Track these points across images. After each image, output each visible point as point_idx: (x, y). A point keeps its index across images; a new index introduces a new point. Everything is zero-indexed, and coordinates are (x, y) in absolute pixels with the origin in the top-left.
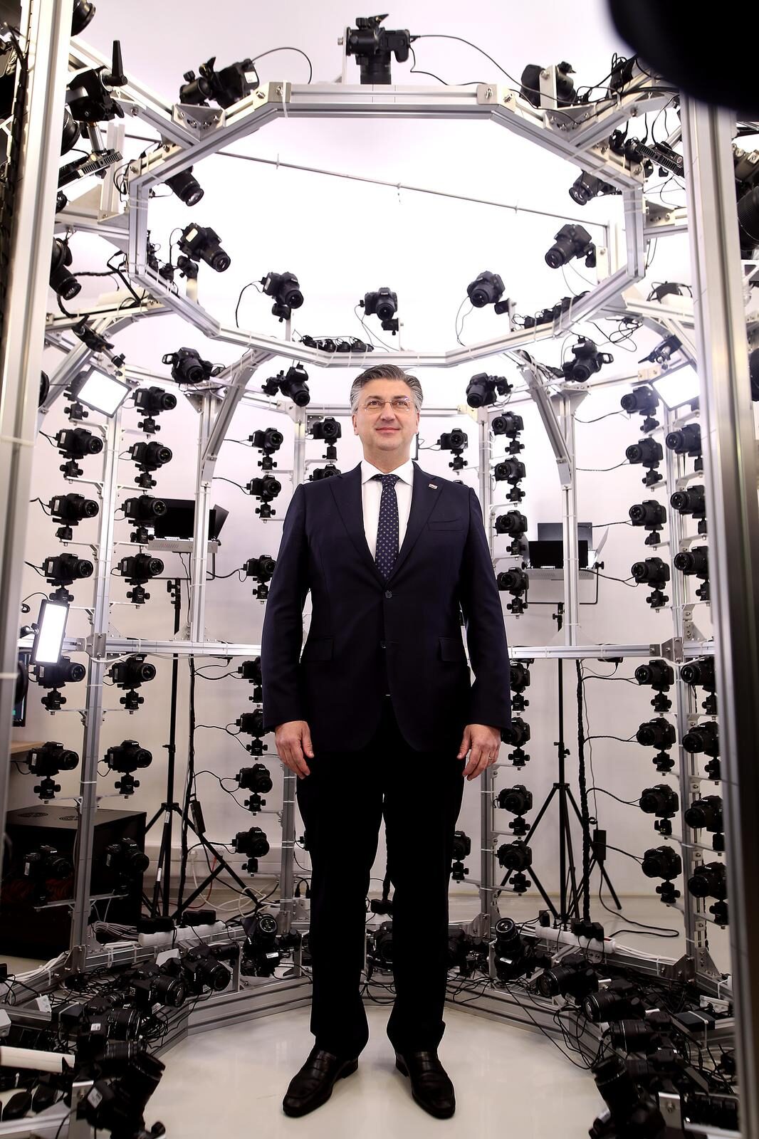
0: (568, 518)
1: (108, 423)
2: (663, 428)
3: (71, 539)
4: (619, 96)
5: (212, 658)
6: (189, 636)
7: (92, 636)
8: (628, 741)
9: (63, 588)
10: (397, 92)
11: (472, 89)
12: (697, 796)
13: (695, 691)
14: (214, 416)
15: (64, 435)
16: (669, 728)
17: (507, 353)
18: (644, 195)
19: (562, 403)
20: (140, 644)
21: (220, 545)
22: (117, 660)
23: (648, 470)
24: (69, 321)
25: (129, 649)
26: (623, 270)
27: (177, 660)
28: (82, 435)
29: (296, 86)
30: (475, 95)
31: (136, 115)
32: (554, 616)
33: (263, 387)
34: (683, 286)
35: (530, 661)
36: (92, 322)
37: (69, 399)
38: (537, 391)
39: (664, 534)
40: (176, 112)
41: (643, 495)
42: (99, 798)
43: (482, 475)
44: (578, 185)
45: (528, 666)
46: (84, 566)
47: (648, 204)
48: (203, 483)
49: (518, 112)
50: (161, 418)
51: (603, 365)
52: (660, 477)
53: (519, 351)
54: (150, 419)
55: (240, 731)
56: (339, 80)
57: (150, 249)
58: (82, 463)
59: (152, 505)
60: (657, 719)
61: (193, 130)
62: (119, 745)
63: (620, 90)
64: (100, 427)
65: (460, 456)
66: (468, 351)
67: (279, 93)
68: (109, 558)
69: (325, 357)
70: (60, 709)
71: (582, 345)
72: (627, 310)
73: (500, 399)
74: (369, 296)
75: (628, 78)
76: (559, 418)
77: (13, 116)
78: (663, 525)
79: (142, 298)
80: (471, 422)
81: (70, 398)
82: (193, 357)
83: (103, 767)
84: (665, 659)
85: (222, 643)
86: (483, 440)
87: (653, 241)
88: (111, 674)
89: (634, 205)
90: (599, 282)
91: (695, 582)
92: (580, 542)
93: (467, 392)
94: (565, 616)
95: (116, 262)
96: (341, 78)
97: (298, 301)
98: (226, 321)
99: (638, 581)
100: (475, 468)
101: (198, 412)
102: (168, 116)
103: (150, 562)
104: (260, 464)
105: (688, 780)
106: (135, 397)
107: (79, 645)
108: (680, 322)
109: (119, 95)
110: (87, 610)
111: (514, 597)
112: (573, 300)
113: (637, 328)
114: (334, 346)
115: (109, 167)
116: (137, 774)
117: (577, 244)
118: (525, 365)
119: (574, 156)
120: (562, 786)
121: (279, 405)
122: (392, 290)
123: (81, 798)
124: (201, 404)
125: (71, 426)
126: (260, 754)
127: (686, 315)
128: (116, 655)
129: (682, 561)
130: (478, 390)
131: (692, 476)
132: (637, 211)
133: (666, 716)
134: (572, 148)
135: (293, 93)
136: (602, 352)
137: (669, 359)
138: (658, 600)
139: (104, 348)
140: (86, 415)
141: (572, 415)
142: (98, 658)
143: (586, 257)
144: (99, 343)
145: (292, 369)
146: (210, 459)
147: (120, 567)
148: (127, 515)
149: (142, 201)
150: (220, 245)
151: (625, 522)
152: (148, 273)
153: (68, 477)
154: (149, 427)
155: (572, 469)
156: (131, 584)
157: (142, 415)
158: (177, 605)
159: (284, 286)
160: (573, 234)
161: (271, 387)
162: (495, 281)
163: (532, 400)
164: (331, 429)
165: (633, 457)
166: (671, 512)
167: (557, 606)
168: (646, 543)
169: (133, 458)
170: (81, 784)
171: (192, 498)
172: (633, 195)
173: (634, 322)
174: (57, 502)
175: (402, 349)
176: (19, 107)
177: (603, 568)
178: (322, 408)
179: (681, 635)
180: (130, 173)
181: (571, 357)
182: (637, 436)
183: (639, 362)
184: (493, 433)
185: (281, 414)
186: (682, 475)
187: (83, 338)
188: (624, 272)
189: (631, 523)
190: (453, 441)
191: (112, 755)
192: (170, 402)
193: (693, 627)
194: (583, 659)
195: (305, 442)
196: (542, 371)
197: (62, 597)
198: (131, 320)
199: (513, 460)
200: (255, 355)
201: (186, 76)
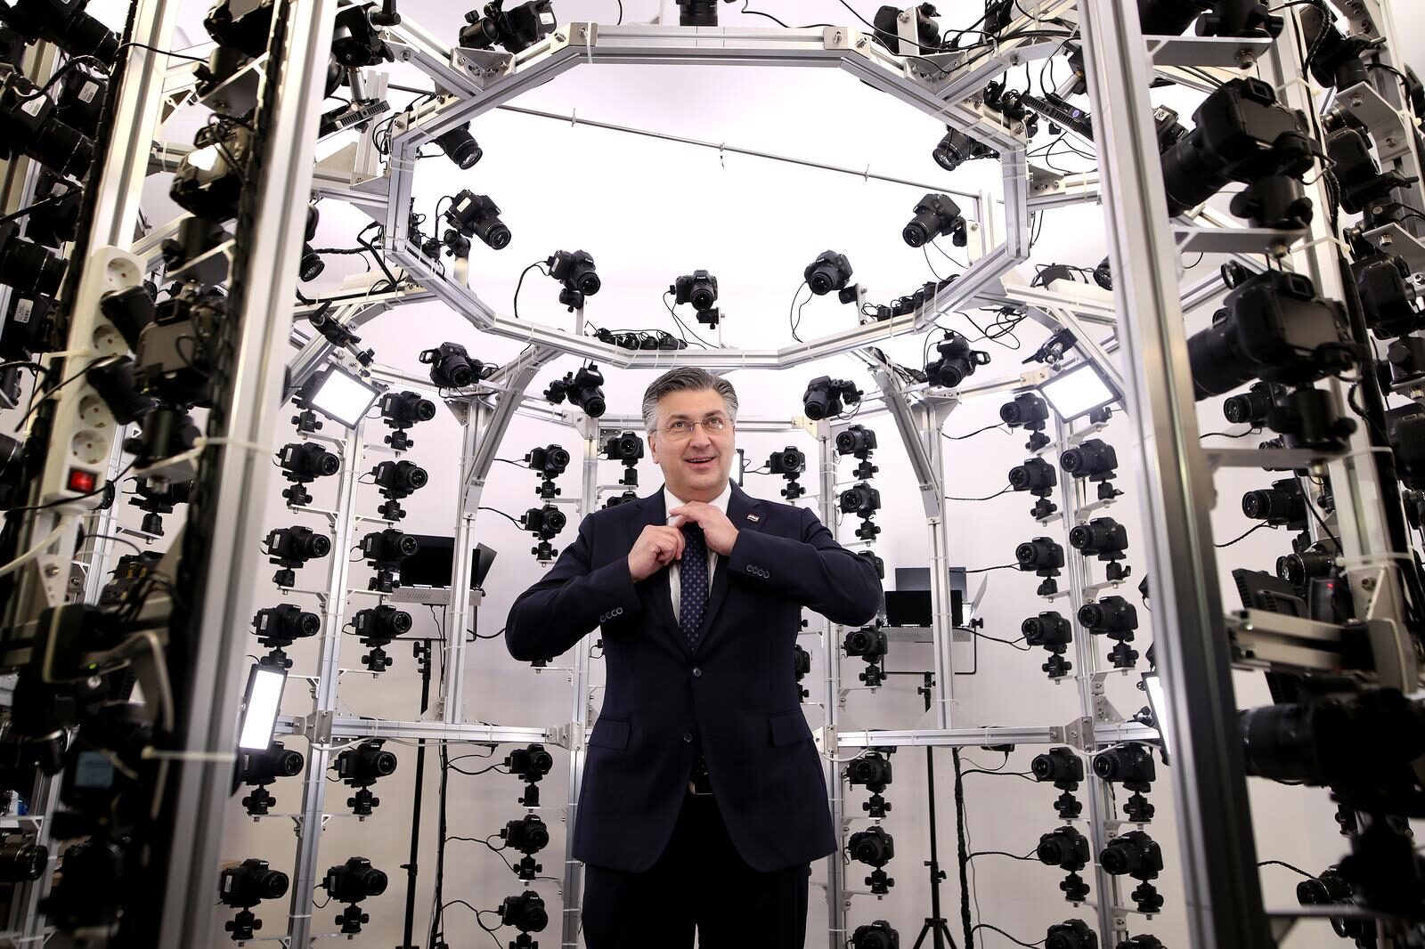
0: (936, 560)
1: (346, 437)
2: (1055, 445)
3: (292, 586)
4: (995, 42)
5: (470, 745)
6: (441, 715)
7: (315, 714)
8: (1025, 858)
9: (279, 650)
10: (726, 34)
11: (818, 32)
12: (1123, 935)
13: (1113, 790)
14: (482, 429)
15: (290, 451)
16: (1081, 840)
17: (857, 352)
18: (1027, 159)
19: (924, 415)
20: (377, 726)
21: (484, 595)
22: (345, 748)
23: (1038, 498)
24: (305, 308)
25: (363, 732)
26: (1002, 249)
27: (423, 748)
28: (313, 451)
29: (602, 26)
30: (821, 39)
31: (406, 60)
32: (920, 691)
33: (546, 392)
34: (1075, 269)
35: (891, 750)
36: (334, 310)
37: (298, 407)
38: (894, 398)
39: (1063, 581)
40: (456, 57)
41: (1033, 530)
42: (313, 939)
43: (824, 506)
44: (943, 147)
45: (888, 756)
46: (308, 621)
47: (1032, 168)
48: (466, 515)
49: (874, 59)
50: (415, 432)
51: (978, 366)
52: (1054, 507)
53: (871, 348)
54: (401, 432)
55: (506, 845)
56: (656, 21)
57: (413, 221)
58: (311, 488)
59: (399, 542)
60: (1064, 828)
61: (475, 78)
62: (344, 865)
63: (997, 35)
64: (337, 442)
65: (796, 481)
66: (806, 349)
67: (582, 35)
68: (341, 611)
69: (626, 355)
70: (267, 813)
71: (951, 341)
72: (1007, 297)
73: (847, 408)
74: (682, 280)
75: (1006, 20)
76: (922, 433)
77: (268, 53)
78: (1060, 569)
79: (399, 281)
80: (809, 439)
81: (300, 405)
82: (458, 354)
83: (321, 894)
84: (1070, 747)
85: (485, 724)
86: (825, 461)
87: (1038, 214)
88: (337, 766)
89: (1015, 170)
90: (971, 264)
91: (1106, 643)
92: (953, 592)
93: (805, 400)
94: (936, 691)
95: (368, 237)
96: (658, 18)
97: (593, 286)
98: (503, 310)
99: (1031, 643)
100: (815, 496)
101: (462, 423)
102: (446, 62)
103: (394, 616)
104: (538, 491)
105: (1110, 914)
106: (382, 404)
107: (297, 726)
108: (1073, 312)
109: (388, 37)
110: (309, 680)
111: (868, 664)
112: (939, 286)
113: (1020, 319)
114: (637, 343)
115: (372, 119)
116: (367, 905)
117: (942, 218)
118: (879, 367)
119: (943, 110)
120: (936, 923)
121: (565, 417)
122: (711, 273)
123: (289, 938)
124: (466, 414)
125: (300, 440)
126: (530, 876)
127: (1080, 304)
128: (345, 741)
129: (1088, 616)
130: (820, 397)
131: (1095, 506)
132: (1018, 177)
133: (1075, 824)
134: (939, 102)
135: (599, 36)
136: (975, 350)
137: (1062, 358)
138: (1057, 668)
139: (348, 341)
140: (319, 426)
141: (939, 430)
142: (322, 743)
143: (953, 233)
144: (342, 336)
145: (582, 370)
146: (476, 484)
147: (355, 622)
148: (366, 555)
149: (408, 162)
150: (499, 217)
151: (1010, 566)
152: (409, 250)
153: (293, 506)
154: (399, 442)
155: (940, 497)
156: (367, 646)
157: (390, 427)
158: (426, 674)
159: (575, 268)
160: (937, 206)
161: (556, 393)
162: (840, 263)
163: (888, 411)
164: (631, 446)
165: (1018, 483)
166: (1071, 552)
167: (923, 676)
168: (1039, 593)
169: (377, 482)
170: (290, 918)
171: (451, 534)
172: (1014, 158)
173: (1015, 312)
174: (278, 537)
175: (723, 346)
176: (276, 42)
177: (982, 627)
178: (618, 421)
179: (1091, 714)
180: (395, 128)
181: (935, 357)
182: (1022, 456)
183: (1024, 363)
184: (837, 452)
185: (567, 428)
186: (1083, 505)
187: (322, 330)
188: (1003, 251)
189: (1018, 566)
190: (786, 463)
191: (333, 878)
192: (427, 411)
193: (1106, 703)
194: (962, 746)
195: (596, 464)
196: (900, 374)
197: (277, 662)
198: (384, 307)
199: (864, 487)
200: (537, 353)
201: (467, 17)
